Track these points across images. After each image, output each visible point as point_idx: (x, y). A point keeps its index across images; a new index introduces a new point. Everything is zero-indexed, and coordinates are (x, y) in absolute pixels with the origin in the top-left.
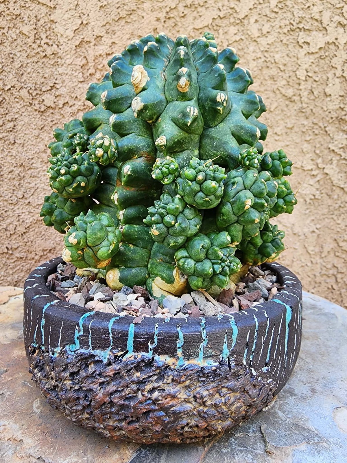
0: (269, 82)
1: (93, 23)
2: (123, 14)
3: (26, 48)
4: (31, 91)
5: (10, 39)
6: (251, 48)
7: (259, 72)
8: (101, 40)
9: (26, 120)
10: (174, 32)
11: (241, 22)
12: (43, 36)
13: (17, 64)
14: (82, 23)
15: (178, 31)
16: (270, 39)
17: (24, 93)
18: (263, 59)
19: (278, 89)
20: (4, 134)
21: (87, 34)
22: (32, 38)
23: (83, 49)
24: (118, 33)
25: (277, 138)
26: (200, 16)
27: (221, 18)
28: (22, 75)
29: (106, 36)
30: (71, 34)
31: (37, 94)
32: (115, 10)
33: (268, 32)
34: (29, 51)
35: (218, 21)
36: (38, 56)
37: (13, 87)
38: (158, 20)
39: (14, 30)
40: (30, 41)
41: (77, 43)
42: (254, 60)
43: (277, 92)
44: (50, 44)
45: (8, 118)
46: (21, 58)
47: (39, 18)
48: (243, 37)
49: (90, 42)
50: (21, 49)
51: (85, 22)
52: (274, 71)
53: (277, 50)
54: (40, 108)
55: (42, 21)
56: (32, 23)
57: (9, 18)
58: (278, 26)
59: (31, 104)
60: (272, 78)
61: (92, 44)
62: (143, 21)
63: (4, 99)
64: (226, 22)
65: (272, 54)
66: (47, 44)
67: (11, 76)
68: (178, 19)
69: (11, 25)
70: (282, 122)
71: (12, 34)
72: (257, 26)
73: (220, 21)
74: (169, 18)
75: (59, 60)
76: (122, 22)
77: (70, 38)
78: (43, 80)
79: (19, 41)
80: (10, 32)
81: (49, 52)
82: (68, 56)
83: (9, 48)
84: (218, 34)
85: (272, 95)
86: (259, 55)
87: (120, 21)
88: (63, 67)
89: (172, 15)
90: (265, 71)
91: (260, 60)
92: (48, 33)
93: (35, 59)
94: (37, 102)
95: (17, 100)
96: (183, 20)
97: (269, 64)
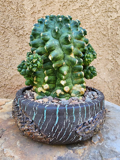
0: (98, 29)
1: (38, 6)
2: (48, 3)
3: (13, 14)
4: (15, 29)
5: (8, 10)
6: (92, 17)
7: (95, 26)
8: (40, 12)
9: (13, 39)
10: (66, 10)
11: (89, 8)
12: (20, 10)
13: (10, 19)
14: (34, 5)
15: (67, 10)
16: (99, 14)
17: (12, 29)
18: (96, 21)
19: (101, 31)
20: (5, 44)
21: (35, 10)
22: (16, 10)
23: (34, 15)
24: (46, 10)
25: (100, 48)
26: (75, 5)
27: (82, 6)
28: (12, 23)
29: (42, 10)
30: (29, 9)
31: (17, 30)
32: (45, 1)
33: (98, 12)
34: (14, 15)
35: (81, 7)
36: (18, 17)
37: (9, 27)
38: (60, 6)
39: (9, 7)
40: (15, 11)
41: (32, 12)
42: (93, 21)
43: (101, 33)
44: (22, 12)
45: (6, 38)
46: (11, 17)
47: (18, 3)
48: (89, 13)
49: (36, 12)
50: (12, 14)
51: (35, 5)
52: (100, 25)
53: (101, 18)
54: (18, 35)
55: (19, 4)
56: (16, 4)
57: (8, 2)
58: (101, 10)
59: (14, 33)
60: (99, 28)
61: (37, 13)
62: (55, 6)
63: (5, 31)
64: (84, 7)
65: (99, 20)
66: (21, 12)
67: (8, 23)
68: (67, 6)
69: (8, 5)
70: (102, 43)
71: (9, 8)
72: (94, 10)
73: (82, 7)
74: (64, 5)
75: (25, 18)
76: (48, 6)
77: (29, 11)
78: (19, 25)
79: (11, 11)
80: (8, 7)
81: (22, 15)
82: (29, 17)
83: (7, 13)
84: (81, 12)
85: (99, 33)
86: (95, 19)
87: (47, 6)
88: (27, 21)
89: (65, 4)
90: (97, 25)
91: (95, 21)
92: (22, 8)
93: (17, 18)
94: (17, 33)
95: (9, 32)
96: (69, 6)
97: (98, 23)
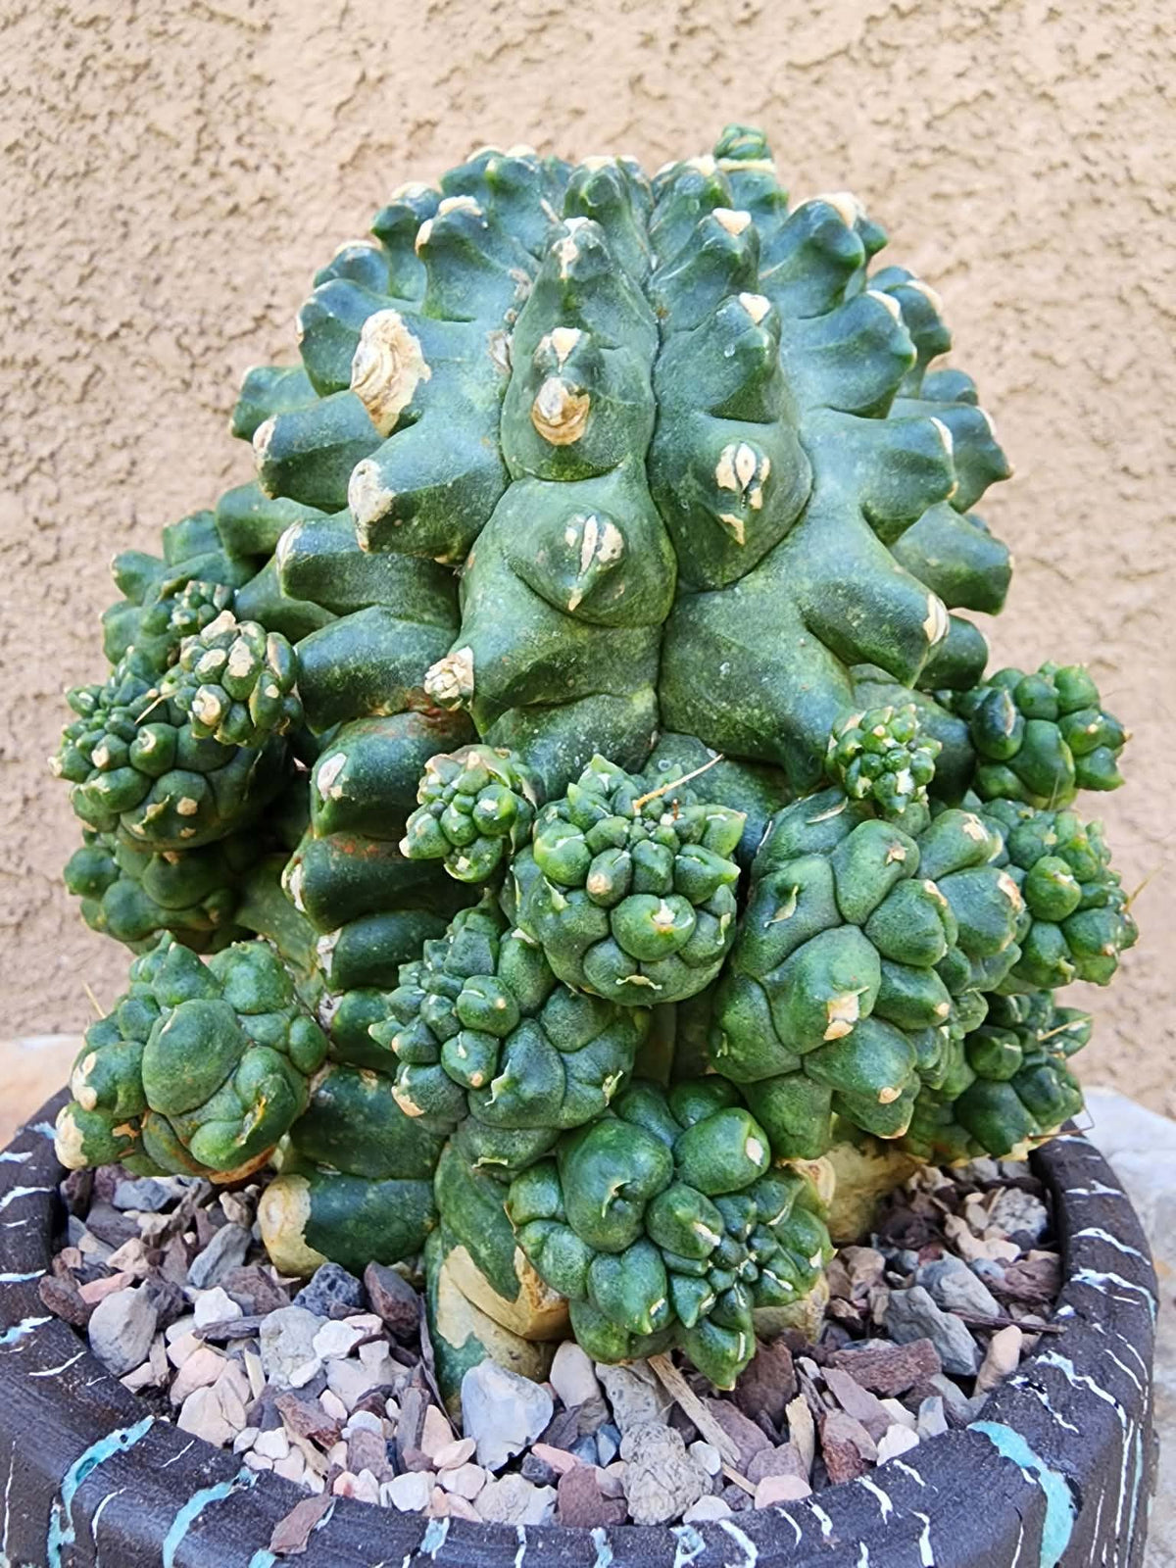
0: (1102, 263)
1: (402, 76)
2: (514, 29)
3: (168, 185)
4: (186, 341)
5: (115, 155)
6: (1027, 129)
7: (1059, 224)
8: (431, 137)
9: (173, 442)
10: (711, 84)
11: (988, 23)
12: (227, 136)
13: (139, 245)
14: (363, 78)
15: (727, 82)
16: (1111, 84)
17: (163, 346)
18: (1079, 168)
19: (1139, 288)
20: (100, 494)
21: (383, 119)
22: (189, 146)
23: (369, 178)
24: (496, 107)
25: (1129, 487)
26: (817, 13)
27: (902, 16)
28: (158, 281)
29: (451, 119)
30: (320, 119)
31: (208, 349)
32: (485, 17)
33: (1102, 57)
34: (178, 195)
35: (890, 29)
36: (211, 210)
37: (127, 325)
38: (648, 41)
39: (128, 120)
40: (182, 156)
41: (346, 154)
42: (1037, 175)
43: (1137, 300)
44: (251, 162)
45: (113, 435)
46: (152, 219)
47: (210, 70)
48: (991, 87)
49: (391, 147)
50: (153, 188)
51: (373, 74)
52: (1123, 217)
53: (1138, 127)
54: (218, 397)
55: (222, 85)
56: (187, 90)
57: (110, 79)
58: (1146, 28)
59: (187, 384)
60: (1117, 245)
61: (398, 154)
62: (589, 50)
63: (98, 368)
64: (923, 27)
65: (1115, 148)
66: (240, 163)
67: (120, 289)
68: (726, 33)
69: (120, 105)
70: (1153, 423)
71: (125, 134)
72: (1057, 33)
73: (900, 26)
74: (691, 32)
75: (283, 221)
76: (512, 62)
77: (321, 136)
78: (227, 297)
79: (145, 162)
80: (116, 129)
81: (248, 191)
82: (314, 207)
83: (112, 189)
84: (890, 79)
85: (1112, 313)
86: (1062, 151)
87: (502, 60)
88: (298, 248)
89: (701, 20)
90: (1087, 220)
91: (1064, 177)
92: (244, 123)
93: (201, 223)
94: (206, 377)
95: (140, 371)
96: (746, 32)
97: (1101, 190)
